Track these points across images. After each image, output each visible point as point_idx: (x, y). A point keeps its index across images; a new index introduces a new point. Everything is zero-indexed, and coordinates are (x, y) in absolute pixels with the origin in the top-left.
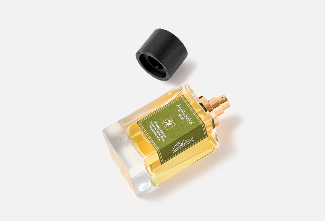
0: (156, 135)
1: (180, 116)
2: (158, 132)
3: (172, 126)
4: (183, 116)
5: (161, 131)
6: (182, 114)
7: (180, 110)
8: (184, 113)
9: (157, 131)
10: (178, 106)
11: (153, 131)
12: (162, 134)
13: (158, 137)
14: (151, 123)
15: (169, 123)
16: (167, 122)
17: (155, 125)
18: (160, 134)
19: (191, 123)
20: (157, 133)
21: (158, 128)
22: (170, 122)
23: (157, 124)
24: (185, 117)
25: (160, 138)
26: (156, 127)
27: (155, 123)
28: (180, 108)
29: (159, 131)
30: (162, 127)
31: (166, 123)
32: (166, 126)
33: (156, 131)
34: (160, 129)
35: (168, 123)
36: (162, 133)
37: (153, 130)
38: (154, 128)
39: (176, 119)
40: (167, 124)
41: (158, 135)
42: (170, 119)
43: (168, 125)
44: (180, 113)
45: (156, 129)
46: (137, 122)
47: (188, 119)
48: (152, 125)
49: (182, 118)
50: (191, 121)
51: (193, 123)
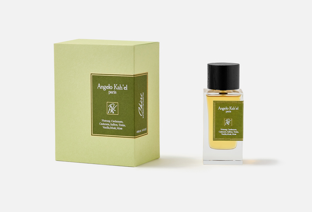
0: (231, 134)
1: (227, 112)
2: (230, 132)
3: (231, 121)
4: (229, 110)
5: (230, 130)
6: (227, 110)
7: (223, 109)
12: (233, 131)
13: (234, 134)
15: (228, 122)
17: (223, 131)
20: (230, 133)
21: (227, 130)
22: (227, 120)
23: (223, 130)
25: (235, 133)
26: (225, 131)
27: (221, 129)
29: (229, 131)
30: (227, 127)
32: (229, 124)
33: (228, 133)
35: (227, 122)
36: (232, 130)
37: (226, 134)
38: (225, 133)
39: (228, 116)
40: (228, 123)
41: (231, 133)
42: (225, 120)
44: (225, 111)
45: (227, 132)
46: (213, 140)
47: (234, 109)
48: (222, 133)
49: (230, 112)
50: (236, 108)
51: (238, 107)
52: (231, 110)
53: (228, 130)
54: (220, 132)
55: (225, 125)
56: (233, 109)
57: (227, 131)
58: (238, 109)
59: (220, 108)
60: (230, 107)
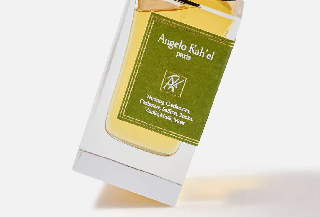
0: (169, 118)
1: (181, 55)
2: (169, 111)
3: (183, 83)
4: (186, 52)
5: (171, 105)
6: (181, 51)
7: (172, 44)
8: (182, 46)
9: (166, 111)
10: (161, 41)
11: (159, 115)
12: (179, 112)
13: (177, 121)
14: (142, 101)
15: (173, 83)
16: (168, 84)
17: (151, 102)
18: (175, 113)
19: (210, 57)
20: (168, 114)
21: (162, 103)
22: (172, 79)
23: (154, 99)
24: (190, 51)
25: (182, 119)
26: (158, 104)
27: (149, 97)
28: (167, 42)
29: (168, 108)
30: (166, 95)
31: (168, 86)
32: (173, 90)
33: (164, 112)
34: (168, 104)
35: (171, 83)
36: (177, 108)
37: (157, 114)
38: (156, 109)
39: (179, 66)
40: (171, 86)
41: (173, 116)
42: (168, 75)
43: (174, 87)
44: (175, 50)
45: (162, 108)
46: (119, 118)
47: (200, 53)
48: (148, 107)
49: (189, 58)
50: (208, 53)
51: (214, 53)
52: (191, 54)
53: (165, 106)
54: (144, 103)
55: (162, 89)
56: (197, 53)
57: (162, 106)
58: (212, 59)
59: (163, 39)
60: (192, 45)
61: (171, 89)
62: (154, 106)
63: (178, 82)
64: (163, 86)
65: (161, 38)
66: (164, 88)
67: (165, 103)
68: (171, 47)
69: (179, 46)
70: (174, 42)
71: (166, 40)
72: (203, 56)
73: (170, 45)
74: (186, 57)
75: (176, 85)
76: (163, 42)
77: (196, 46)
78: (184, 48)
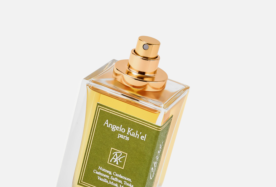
0: (116, 185)
1: (121, 136)
2: (116, 179)
3: (124, 158)
4: (125, 134)
5: (117, 175)
6: (121, 133)
7: (114, 128)
8: (122, 130)
9: (113, 179)
10: (106, 125)
11: (109, 182)
12: (123, 180)
14: (95, 172)
15: (117, 158)
16: (113, 158)
17: (102, 172)
18: (120, 181)
19: (143, 138)
20: (115, 182)
21: (110, 173)
22: (116, 154)
23: (104, 170)
24: (128, 134)
26: (107, 174)
27: (100, 168)
28: (111, 126)
29: (115, 177)
30: (113, 167)
31: (114, 160)
32: (117, 163)
33: (112, 181)
34: (115, 174)
35: (115, 157)
36: (122, 177)
37: (107, 182)
38: (106, 178)
39: (121, 145)
40: (116, 160)
41: (119, 184)
43: (118, 161)
44: (117, 132)
45: (110, 177)
46: (78, 184)
47: (135, 135)
48: (100, 176)
49: (128, 139)
50: (141, 135)
51: (146, 135)
52: (129, 136)
53: (112, 175)
54: (97, 173)
55: (109, 162)
56: (133, 135)
57: (110, 176)
58: (145, 140)
59: (107, 124)
60: (129, 128)
61: (116, 162)
62: (104, 176)
63: (121, 157)
64: (110, 160)
65: (105, 123)
66: (111, 161)
67: (112, 173)
68: (114, 130)
69: (119, 129)
70: (116, 126)
71: (110, 124)
72: (138, 138)
73: (113, 129)
74: (125, 138)
75: (119, 159)
76: (108, 126)
77: (132, 129)
78: (123, 130)
